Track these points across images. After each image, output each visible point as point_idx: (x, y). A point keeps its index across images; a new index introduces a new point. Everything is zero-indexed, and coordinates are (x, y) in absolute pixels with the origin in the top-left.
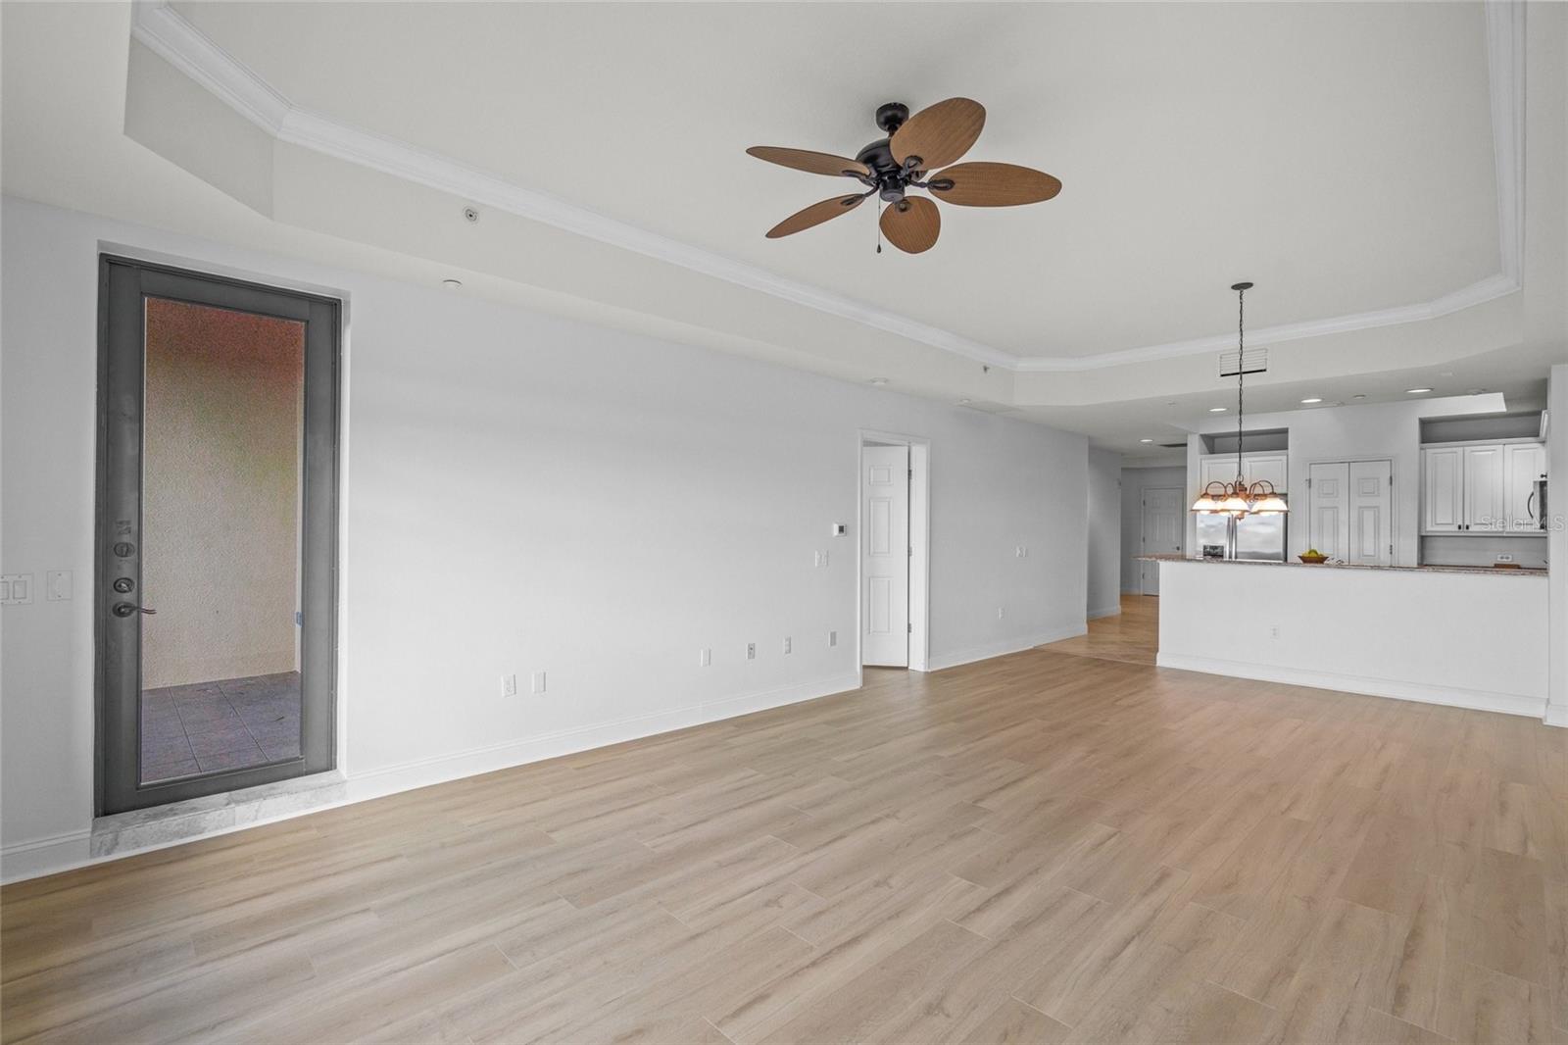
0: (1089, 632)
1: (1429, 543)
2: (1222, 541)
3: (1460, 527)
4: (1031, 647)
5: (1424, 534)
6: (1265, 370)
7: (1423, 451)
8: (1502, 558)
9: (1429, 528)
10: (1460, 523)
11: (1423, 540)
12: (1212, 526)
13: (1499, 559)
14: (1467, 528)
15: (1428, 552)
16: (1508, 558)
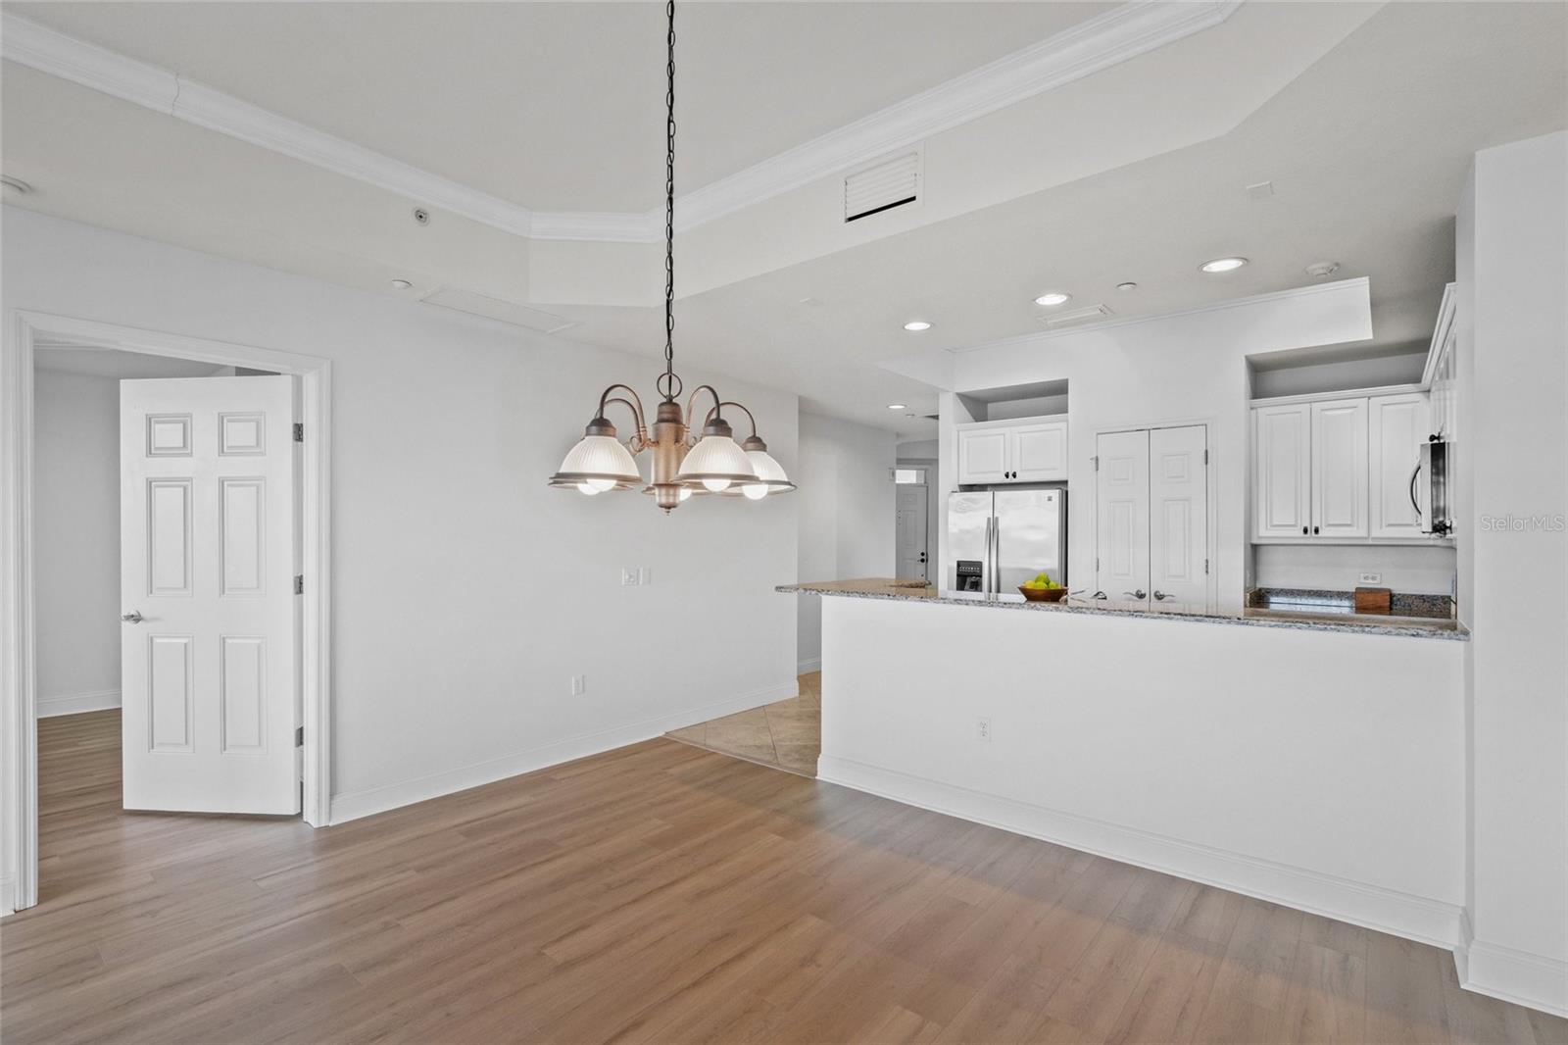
0: (800, 694)
1: (1265, 556)
2: (978, 553)
3: (1306, 531)
4: (661, 734)
5: (1255, 541)
6: (913, 199)
7: (1254, 412)
8: (1366, 578)
9: (1263, 532)
10: (1307, 525)
11: (1255, 550)
12: (968, 532)
13: (1363, 581)
14: (1317, 531)
15: (1263, 569)
16: (1374, 578)
